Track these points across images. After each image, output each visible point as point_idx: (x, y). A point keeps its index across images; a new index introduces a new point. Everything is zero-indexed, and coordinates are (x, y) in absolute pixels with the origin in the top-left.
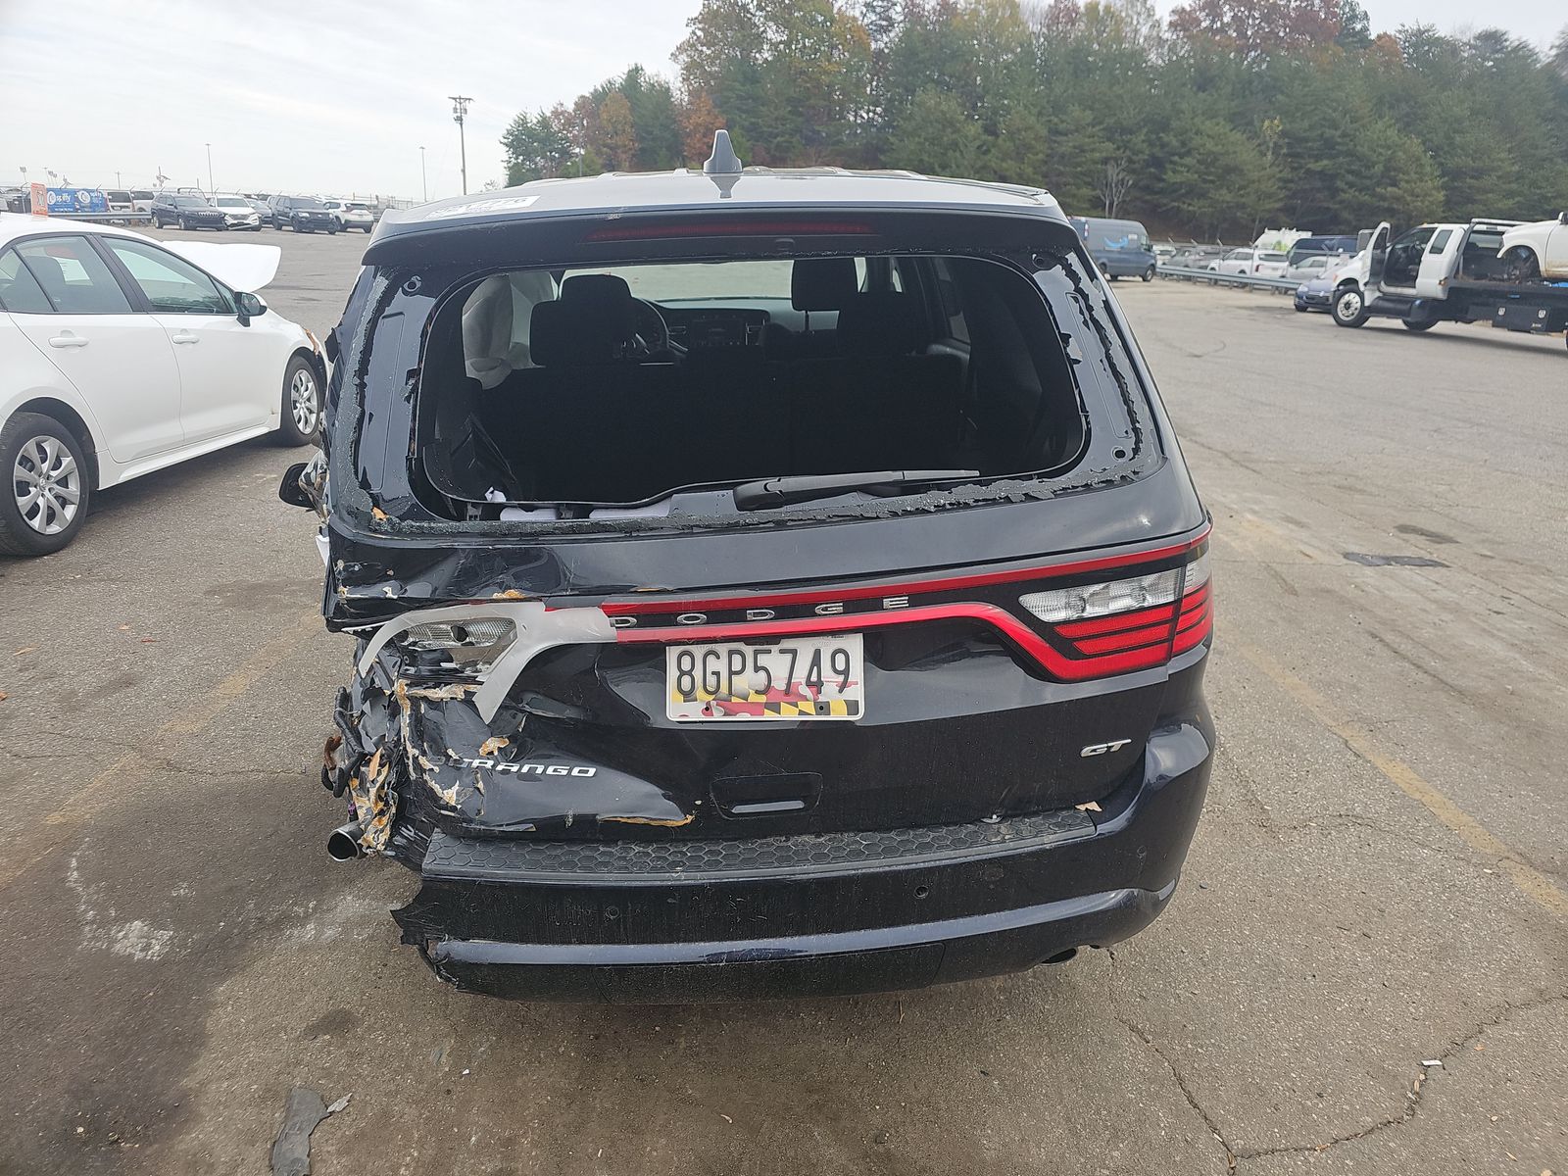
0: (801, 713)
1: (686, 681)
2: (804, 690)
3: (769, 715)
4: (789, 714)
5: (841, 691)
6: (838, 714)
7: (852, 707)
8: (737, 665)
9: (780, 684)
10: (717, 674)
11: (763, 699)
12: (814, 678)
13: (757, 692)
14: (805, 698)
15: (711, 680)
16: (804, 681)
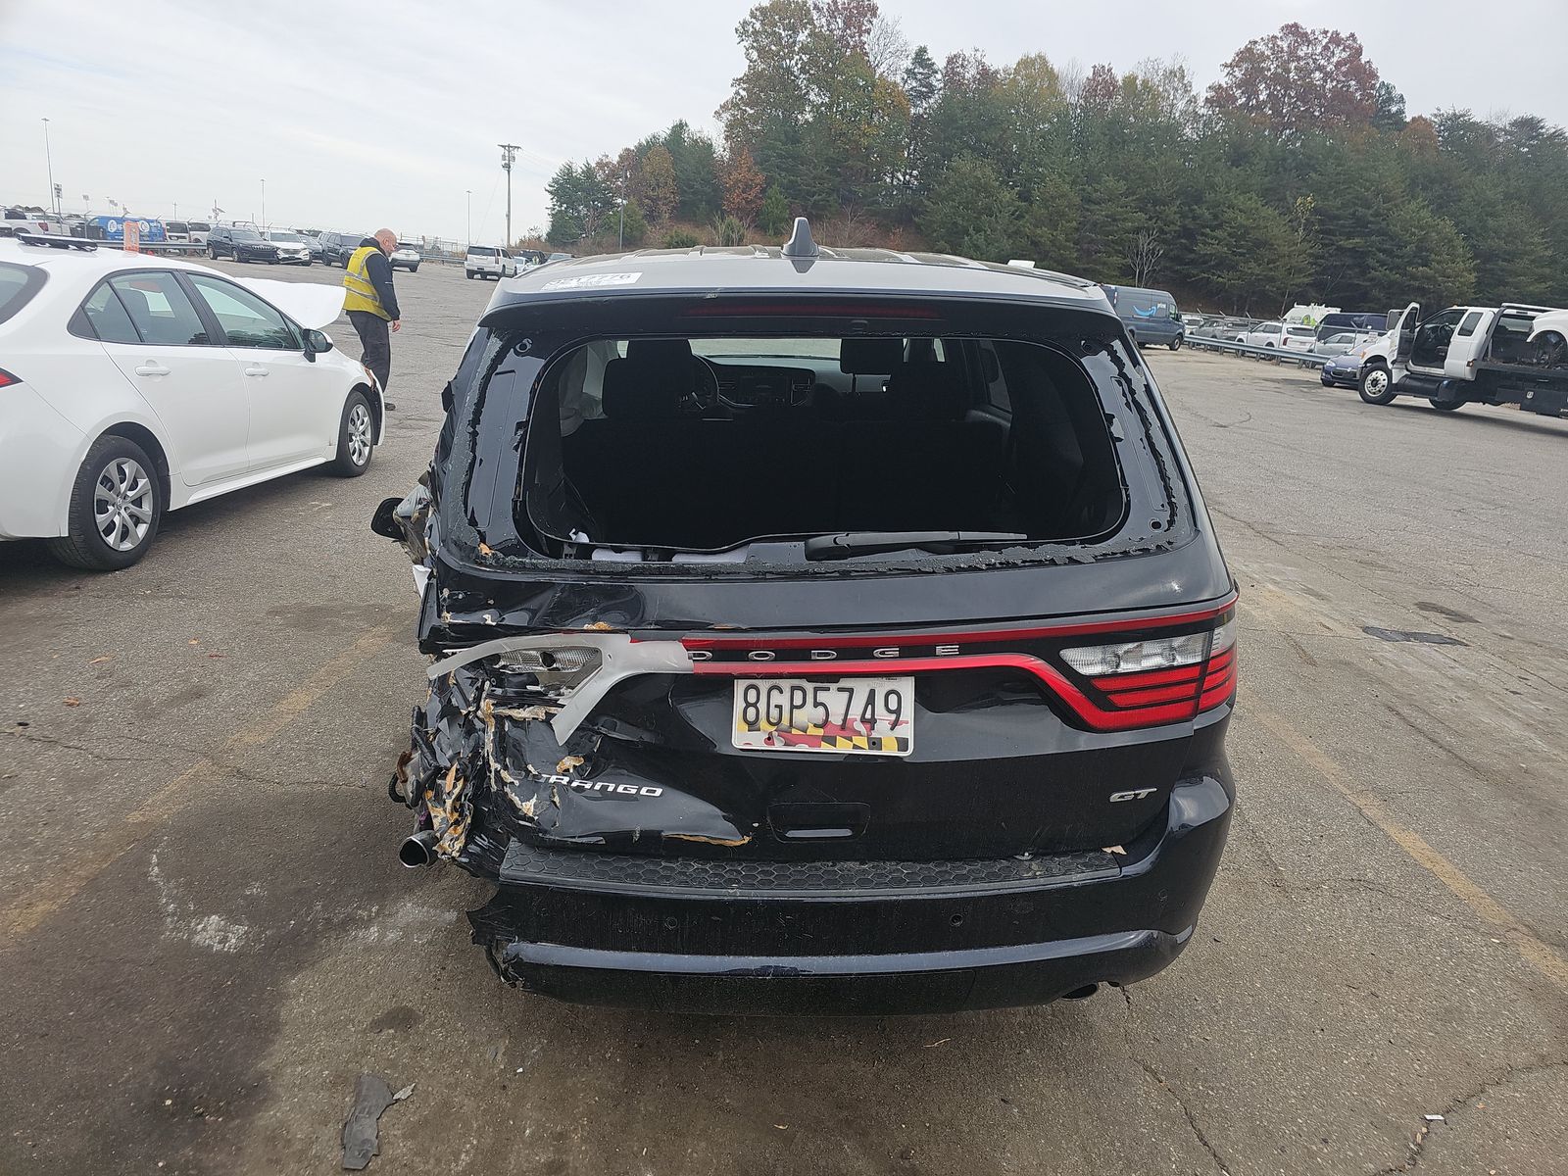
0: (855, 747)
1: (751, 711)
2: (859, 726)
3: (825, 748)
4: (843, 747)
5: (892, 729)
6: (890, 749)
7: (902, 744)
8: (798, 701)
9: (836, 719)
10: (779, 707)
11: (820, 732)
12: (868, 716)
13: (815, 726)
14: (859, 734)
15: (774, 712)
16: (859, 718)
